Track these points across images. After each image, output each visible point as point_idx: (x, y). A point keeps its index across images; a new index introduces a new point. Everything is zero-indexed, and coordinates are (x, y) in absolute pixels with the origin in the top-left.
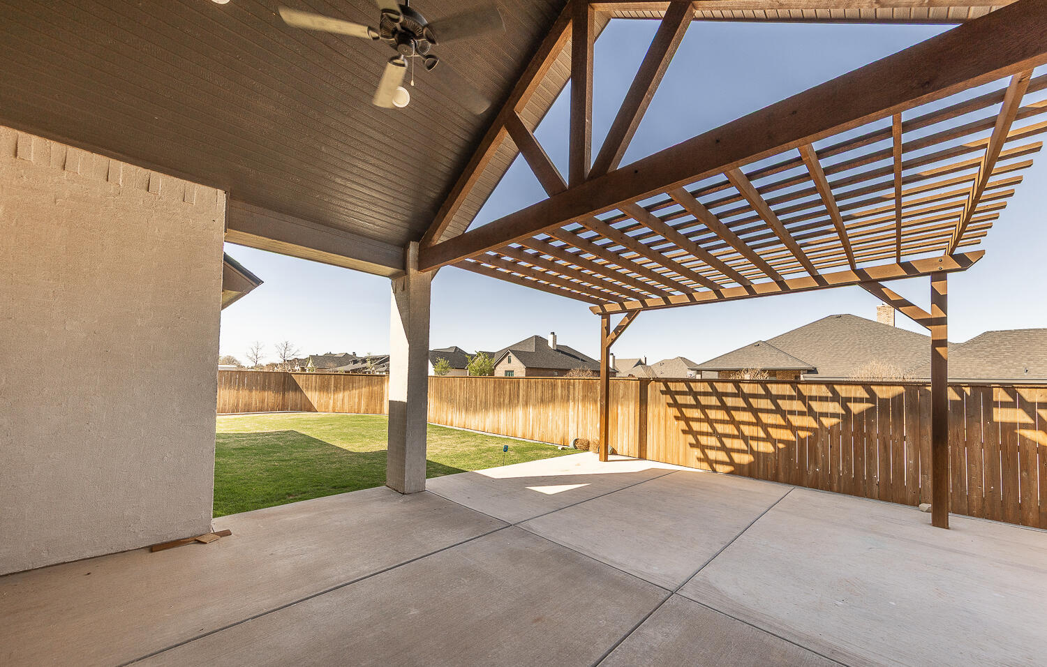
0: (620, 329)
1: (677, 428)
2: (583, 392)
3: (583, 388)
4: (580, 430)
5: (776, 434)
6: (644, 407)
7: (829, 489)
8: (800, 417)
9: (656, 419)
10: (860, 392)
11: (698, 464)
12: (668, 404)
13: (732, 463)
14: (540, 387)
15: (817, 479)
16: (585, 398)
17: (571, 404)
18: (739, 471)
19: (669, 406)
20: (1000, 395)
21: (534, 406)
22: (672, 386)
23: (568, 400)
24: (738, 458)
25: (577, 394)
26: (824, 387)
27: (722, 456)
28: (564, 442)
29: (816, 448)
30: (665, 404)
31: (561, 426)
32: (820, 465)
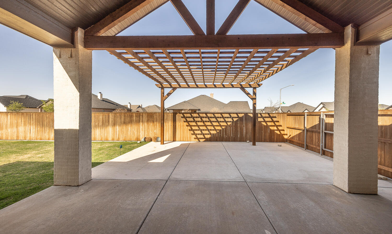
0: (169, 94)
1: (187, 129)
2: (147, 118)
3: (147, 117)
4: (146, 133)
5: (217, 128)
6: (175, 123)
7: (229, 141)
8: (223, 123)
9: (180, 127)
10: (236, 115)
11: (194, 140)
12: (184, 121)
13: (205, 138)
14: (123, 117)
15: (226, 139)
16: (148, 121)
17: (141, 123)
18: (207, 140)
19: (184, 122)
20: (259, 115)
21: (120, 125)
22: (185, 115)
23: (139, 122)
24: (207, 136)
25: (144, 119)
26: (228, 114)
27: (202, 136)
28: (138, 139)
29: (226, 130)
30: (183, 121)
31: (136, 133)
32: (227, 135)
